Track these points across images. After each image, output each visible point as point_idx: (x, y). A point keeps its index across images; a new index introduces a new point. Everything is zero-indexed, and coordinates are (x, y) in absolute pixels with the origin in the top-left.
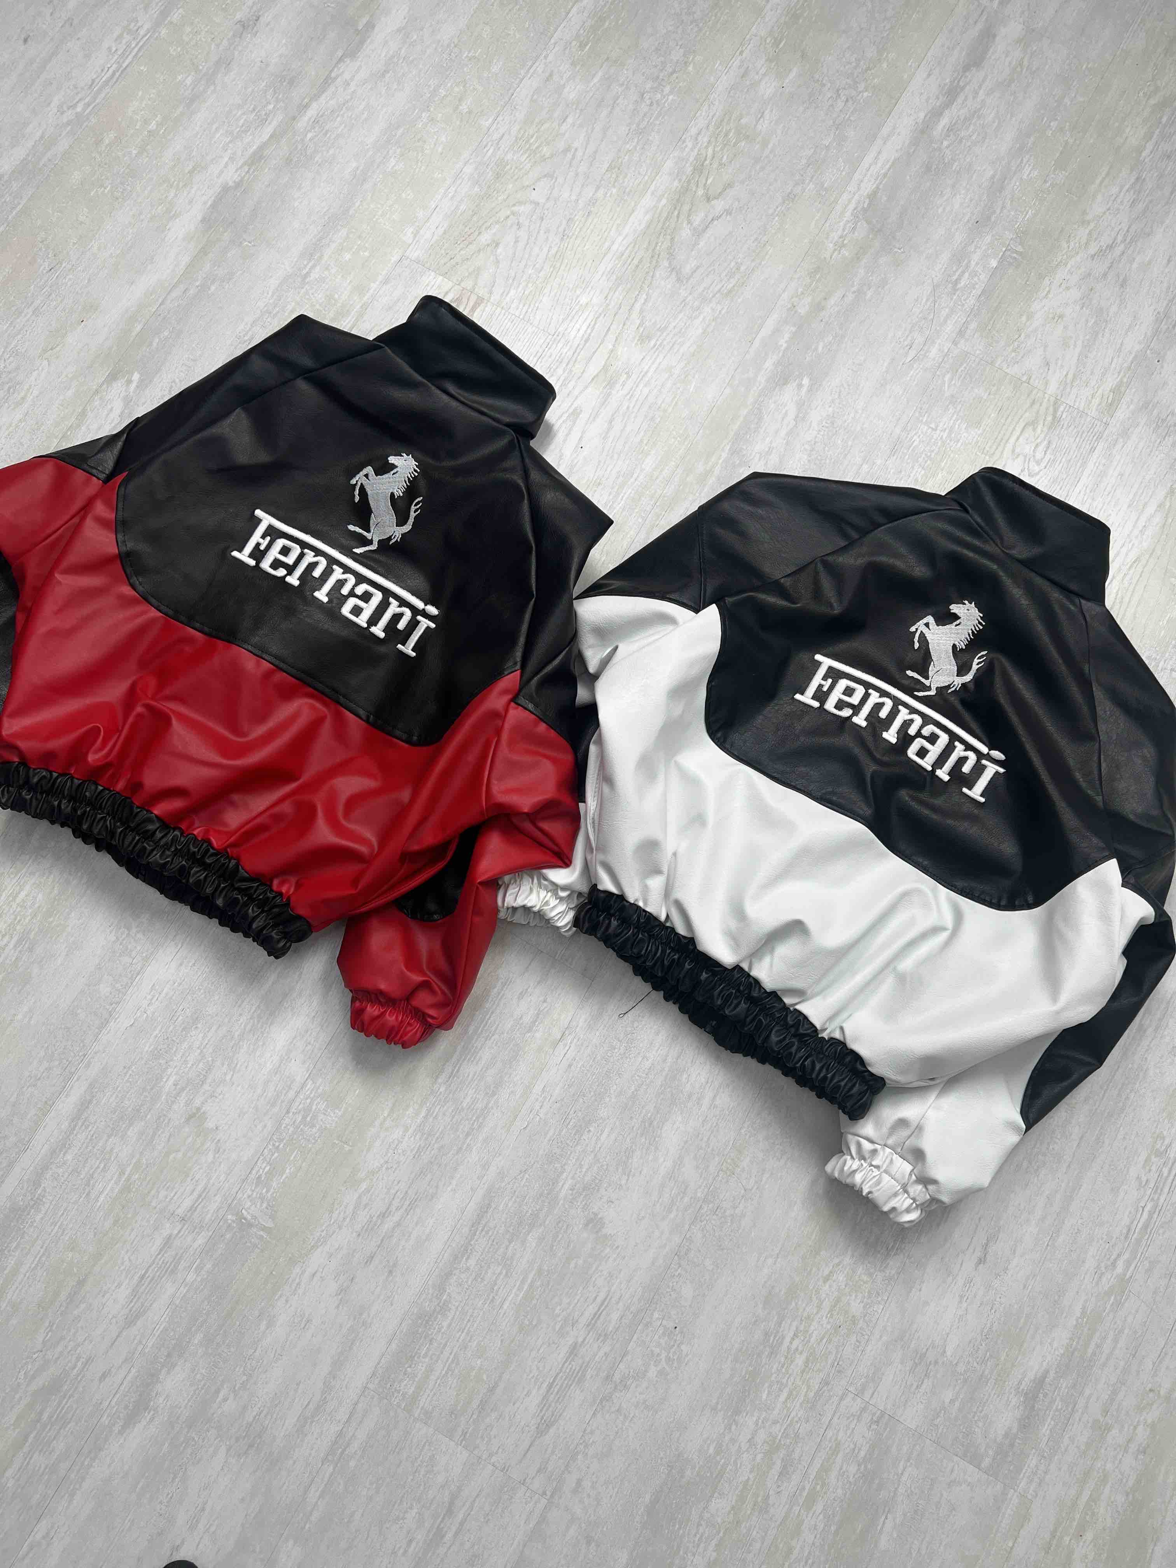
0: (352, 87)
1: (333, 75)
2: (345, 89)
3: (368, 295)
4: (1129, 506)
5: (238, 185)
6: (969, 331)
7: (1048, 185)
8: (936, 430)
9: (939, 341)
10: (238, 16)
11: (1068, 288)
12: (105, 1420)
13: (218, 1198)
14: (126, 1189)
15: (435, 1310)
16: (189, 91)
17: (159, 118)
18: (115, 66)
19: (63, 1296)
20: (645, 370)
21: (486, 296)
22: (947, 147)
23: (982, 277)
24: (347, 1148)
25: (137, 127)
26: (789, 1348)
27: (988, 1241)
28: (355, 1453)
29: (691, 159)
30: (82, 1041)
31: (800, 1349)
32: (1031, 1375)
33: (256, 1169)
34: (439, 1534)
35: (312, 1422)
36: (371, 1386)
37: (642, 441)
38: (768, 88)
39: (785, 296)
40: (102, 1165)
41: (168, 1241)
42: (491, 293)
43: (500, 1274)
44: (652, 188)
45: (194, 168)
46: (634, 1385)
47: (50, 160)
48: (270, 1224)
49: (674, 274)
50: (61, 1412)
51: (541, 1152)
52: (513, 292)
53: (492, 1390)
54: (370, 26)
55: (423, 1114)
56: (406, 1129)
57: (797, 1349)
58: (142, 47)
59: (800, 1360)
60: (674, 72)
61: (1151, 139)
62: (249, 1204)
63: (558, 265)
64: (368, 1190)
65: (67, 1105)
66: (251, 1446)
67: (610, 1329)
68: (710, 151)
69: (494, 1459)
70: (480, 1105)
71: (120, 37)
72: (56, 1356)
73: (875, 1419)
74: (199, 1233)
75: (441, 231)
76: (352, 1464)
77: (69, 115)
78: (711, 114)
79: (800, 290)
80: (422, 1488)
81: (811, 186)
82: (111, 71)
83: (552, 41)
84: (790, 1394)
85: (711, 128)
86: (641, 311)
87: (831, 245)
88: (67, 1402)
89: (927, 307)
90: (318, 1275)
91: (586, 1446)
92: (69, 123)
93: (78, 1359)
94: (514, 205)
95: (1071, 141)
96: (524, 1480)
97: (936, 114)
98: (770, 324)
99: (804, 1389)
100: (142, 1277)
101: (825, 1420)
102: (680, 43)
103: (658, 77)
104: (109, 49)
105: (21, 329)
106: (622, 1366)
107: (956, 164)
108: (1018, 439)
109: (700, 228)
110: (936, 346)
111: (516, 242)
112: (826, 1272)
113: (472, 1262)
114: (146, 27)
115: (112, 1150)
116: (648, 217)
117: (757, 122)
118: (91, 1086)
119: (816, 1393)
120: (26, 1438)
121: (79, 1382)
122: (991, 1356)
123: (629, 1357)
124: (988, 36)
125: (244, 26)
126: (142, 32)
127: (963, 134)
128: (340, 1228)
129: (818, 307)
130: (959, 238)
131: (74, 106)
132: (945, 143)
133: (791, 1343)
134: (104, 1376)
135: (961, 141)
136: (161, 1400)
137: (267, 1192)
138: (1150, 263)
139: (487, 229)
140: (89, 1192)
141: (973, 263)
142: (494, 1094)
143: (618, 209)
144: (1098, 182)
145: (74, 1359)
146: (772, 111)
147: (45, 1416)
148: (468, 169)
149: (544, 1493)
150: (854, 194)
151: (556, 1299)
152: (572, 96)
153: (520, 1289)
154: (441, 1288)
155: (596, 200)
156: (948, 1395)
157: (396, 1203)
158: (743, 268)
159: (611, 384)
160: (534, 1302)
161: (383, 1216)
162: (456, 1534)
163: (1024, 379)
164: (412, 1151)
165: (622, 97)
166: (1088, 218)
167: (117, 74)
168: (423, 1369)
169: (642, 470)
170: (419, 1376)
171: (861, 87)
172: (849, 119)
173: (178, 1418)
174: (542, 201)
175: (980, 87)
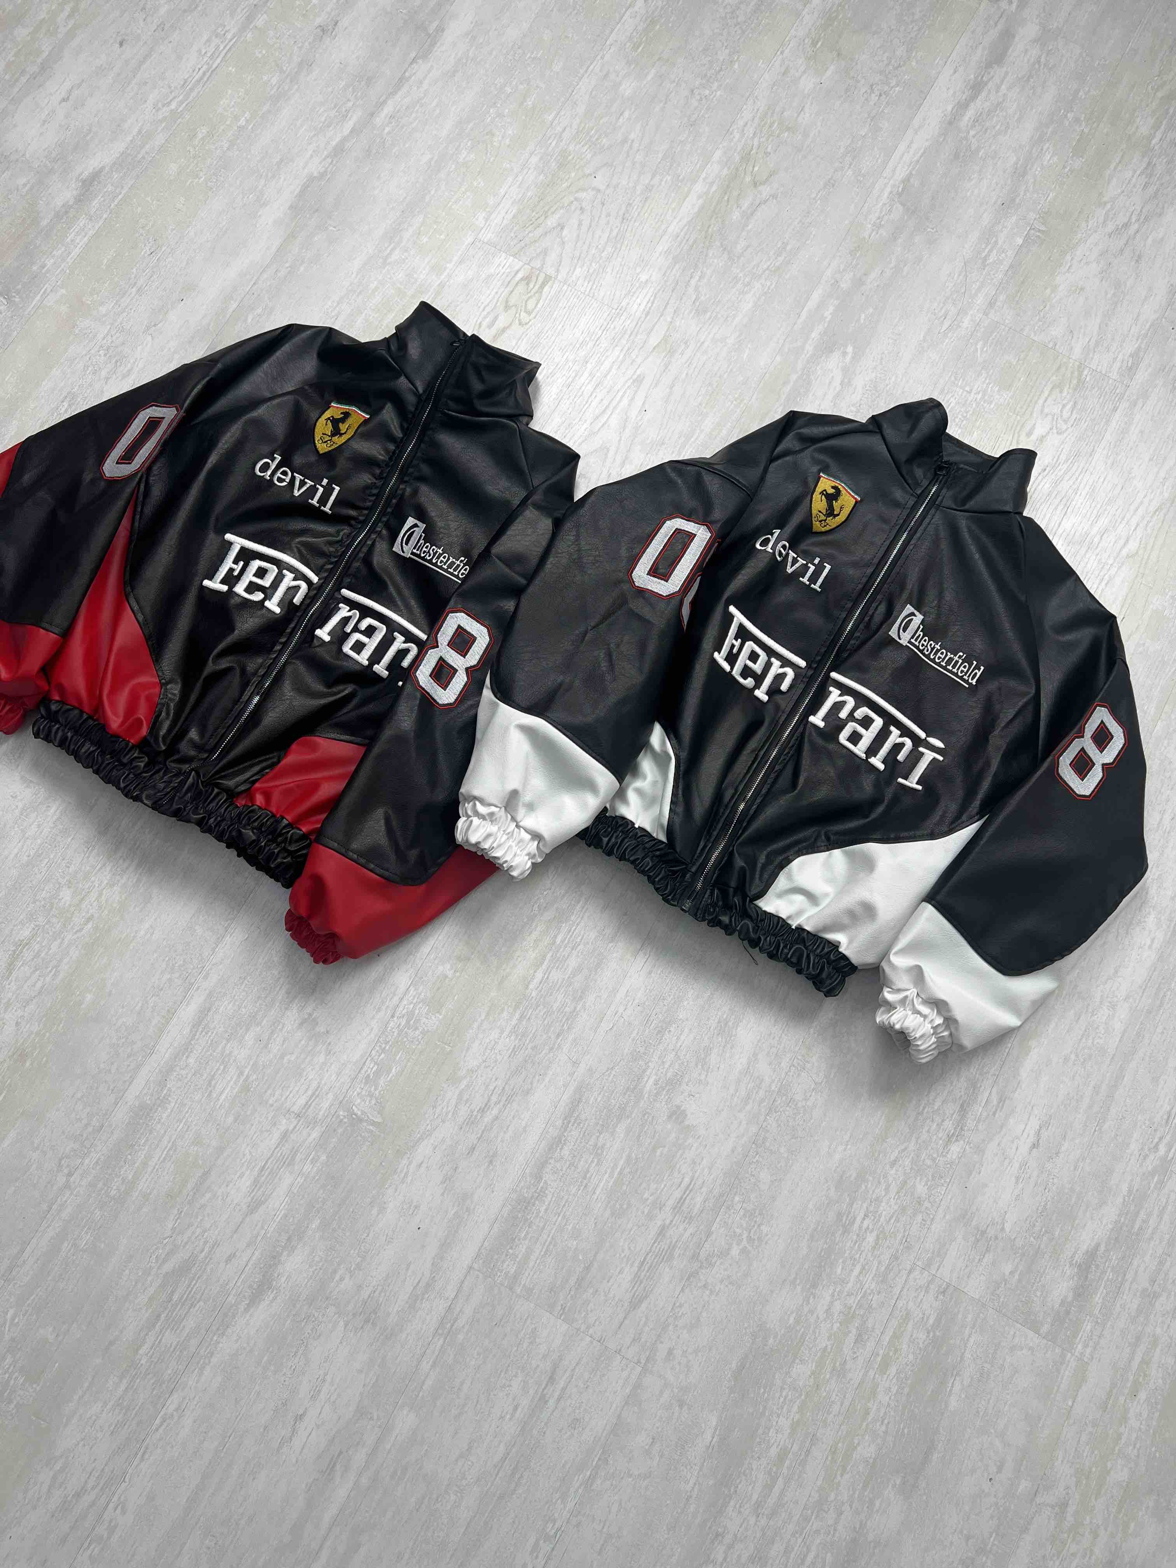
0: (425, 85)
1: (407, 74)
2: (418, 88)
3: (445, 274)
4: (1151, 460)
5: (322, 175)
6: (998, 304)
7: (1067, 170)
8: (970, 392)
9: (971, 312)
10: (319, 21)
11: (1087, 263)
12: (232, 1299)
13: (331, 1096)
14: (246, 1088)
15: (533, 1196)
16: (275, 90)
17: (247, 115)
18: (205, 67)
19: (190, 1186)
20: (702, 340)
21: (553, 274)
22: (974, 137)
23: (1009, 253)
24: (448, 1049)
25: (228, 123)
26: (860, 1227)
27: (1041, 1127)
28: (463, 1327)
29: (739, 148)
30: (200, 955)
31: (871, 1227)
32: (1084, 1248)
33: (365, 1068)
34: (543, 1400)
35: (422, 1300)
36: (476, 1266)
37: (700, 404)
38: (807, 83)
39: (829, 272)
40: (222, 1067)
41: (285, 1136)
42: (558, 271)
43: (592, 1162)
44: (704, 175)
45: (282, 160)
46: (718, 1263)
47: (147, 153)
48: (379, 1120)
49: (726, 252)
50: (190, 1292)
51: (626, 1051)
52: (578, 270)
53: (588, 1268)
54: (440, 30)
55: (517, 1016)
56: (502, 1032)
57: (868, 1228)
58: (230, 48)
59: (871, 1238)
60: (721, 70)
61: (1159, 127)
62: (359, 1101)
63: (619, 246)
64: (468, 1086)
65: (188, 1012)
66: (367, 1321)
67: (696, 1211)
68: (756, 143)
69: (591, 1331)
70: (567, 1009)
71: (209, 41)
72: (185, 1240)
73: (941, 1290)
74: (313, 1128)
75: (510, 216)
76: (461, 1337)
77: (165, 112)
78: (756, 108)
79: (842, 267)
80: (525, 1357)
81: (850, 172)
82: (201, 71)
83: (608, 43)
84: (863, 1268)
85: (757, 121)
86: (697, 288)
87: (870, 226)
88: (195, 1284)
89: (959, 281)
90: (424, 1165)
91: (676, 1318)
92: (165, 118)
93: (206, 1243)
94: (577, 192)
95: (1086, 131)
96: (620, 1350)
97: (963, 106)
98: (816, 296)
99: (876, 1263)
100: (263, 1168)
101: (897, 1290)
102: (725, 44)
103: (706, 75)
104: (199, 51)
105: (126, 307)
106: (707, 1245)
107: (982, 151)
108: (1045, 401)
109: (749, 212)
110: (969, 317)
111: (580, 225)
112: (892, 1158)
113: (566, 1152)
114: (232, 32)
115: (231, 1052)
116: (701, 201)
117: (798, 116)
118: (210, 995)
119: (887, 1268)
120: (159, 1316)
121: (207, 1264)
122: (1046, 1232)
123: (714, 1237)
124: (1007, 36)
125: (323, 30)
126: (229, 36)
127: (988, 124)
128: (443, 1121)
129: (859, 283)
130: (986, 219)
131: (169, 103)
132: (972, 133)
133: (862, 1222)
134: (229, 1260)
135: (986, 130)
136: (283, 1279)
137: (375, 1090)
138: (1162, 240)
139: (553, 213)
140: (211, 1091)
141: (1000, 242)
142: (581, 998)
143: (673, 195)
144: (1112, 167)
145: (201, 1243)
146: (812, 103)
147: (176, 1297)
148: (534, 160)
149: (639, 1362)
150: (890, 180)
151: (644, 1185)
152: (628, 93)
153: (611, 1176)
154: (538, 1177)
155: (653, 186)
156: (1007, 1268)
157: (494, 1098)
158: (789, 248)
159: (671, 352)
160: (624, 1188)
161: (482, 1111)
162: (559, 1400)
163: (1050, 345)
164: (507, 1050)
165: (673, 94)
166: (1105, 199)
167: (208, 74)
168: (524, 1250)
169: (702, 431)
170: (520, 1257)
171: (893, 82)
172: (882, 111)
173: (299, 1297)
174: (602, 187)
175: (1002, 81)
